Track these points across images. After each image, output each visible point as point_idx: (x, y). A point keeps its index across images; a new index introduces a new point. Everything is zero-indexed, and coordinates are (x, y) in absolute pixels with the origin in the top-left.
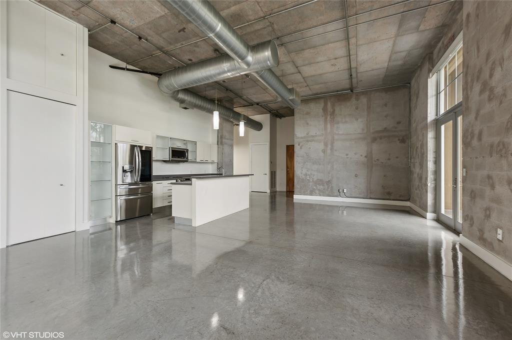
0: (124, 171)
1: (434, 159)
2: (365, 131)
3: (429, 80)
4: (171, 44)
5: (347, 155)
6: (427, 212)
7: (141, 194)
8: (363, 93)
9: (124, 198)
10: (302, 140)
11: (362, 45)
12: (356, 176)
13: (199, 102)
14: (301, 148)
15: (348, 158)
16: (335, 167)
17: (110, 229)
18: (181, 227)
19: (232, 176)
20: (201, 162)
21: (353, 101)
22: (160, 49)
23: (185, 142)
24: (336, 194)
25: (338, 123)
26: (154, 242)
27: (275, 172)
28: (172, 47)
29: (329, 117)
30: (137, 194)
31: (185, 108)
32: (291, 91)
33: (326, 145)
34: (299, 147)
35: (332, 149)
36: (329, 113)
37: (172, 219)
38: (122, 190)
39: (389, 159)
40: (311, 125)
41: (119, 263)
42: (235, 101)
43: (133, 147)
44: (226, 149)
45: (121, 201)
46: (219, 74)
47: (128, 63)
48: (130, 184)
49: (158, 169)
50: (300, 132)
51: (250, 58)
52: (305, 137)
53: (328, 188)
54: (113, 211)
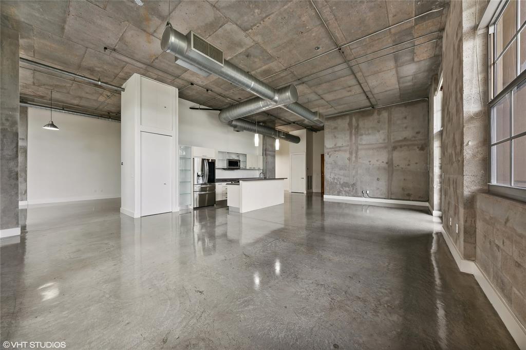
0: (198, 176)
1: (440, 165)
2: (386, 141)
3: (434, 97)
4: (226, 91)
5: (370, 162)
6: (433, 210)
7: (209, 191)
8: (384, 109)
9: (198, 193)
10: (330, 150)
11: (368, 76)
12: (378, 179)
13: (247, 126)
14: (330, 157)
15: (370, 164)
16: (359, 172)
17: (190, 212)
18: (232, 213)
19: (275, 179)
20: (250, 169)
21: (375, 116)
22: (220, 95)
23: (238, 155)
24: (360, 195)
25: (362, 135)
26: (217, 223)
27: (311, 177)
28: (227, 92)
29: (353, 131)
30: (206, 191)
31: (238, 131)
32: (315, 114)
33: (351, 153)
34: (328, 156)
35: (356, 157)
36: (354, 127)
37: (227, 208)
38: (197, 188)
39: (409, 165)
40: (338, 138)
41: (196, 236)
42: (276, 121)
43: (203, 160)
44: (270, 159)
45: (197, 195)
46: (257, 109)
47: (200, 104)
48: (202, 184)
49: (219, 174)
50: (329, 144)
51: (276, 98)
52: (333, 148)
53: (353, 189)
54: (192, 201)
